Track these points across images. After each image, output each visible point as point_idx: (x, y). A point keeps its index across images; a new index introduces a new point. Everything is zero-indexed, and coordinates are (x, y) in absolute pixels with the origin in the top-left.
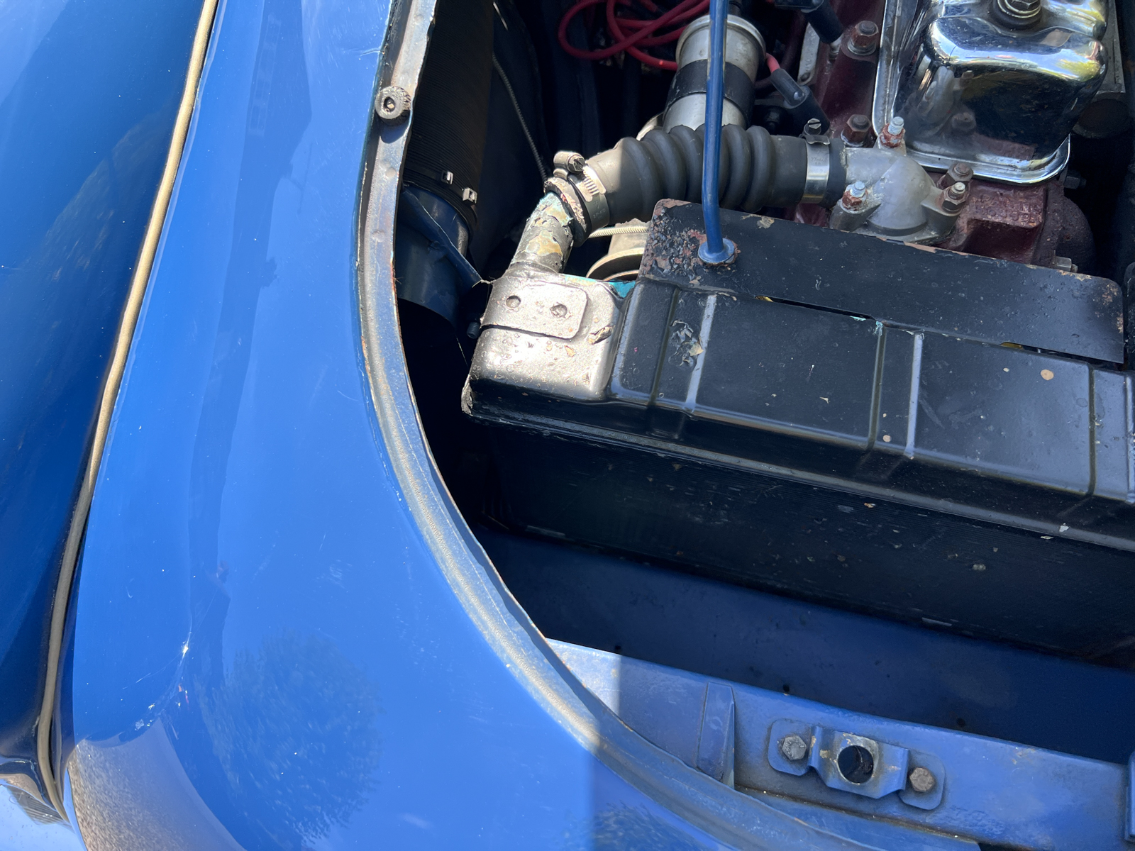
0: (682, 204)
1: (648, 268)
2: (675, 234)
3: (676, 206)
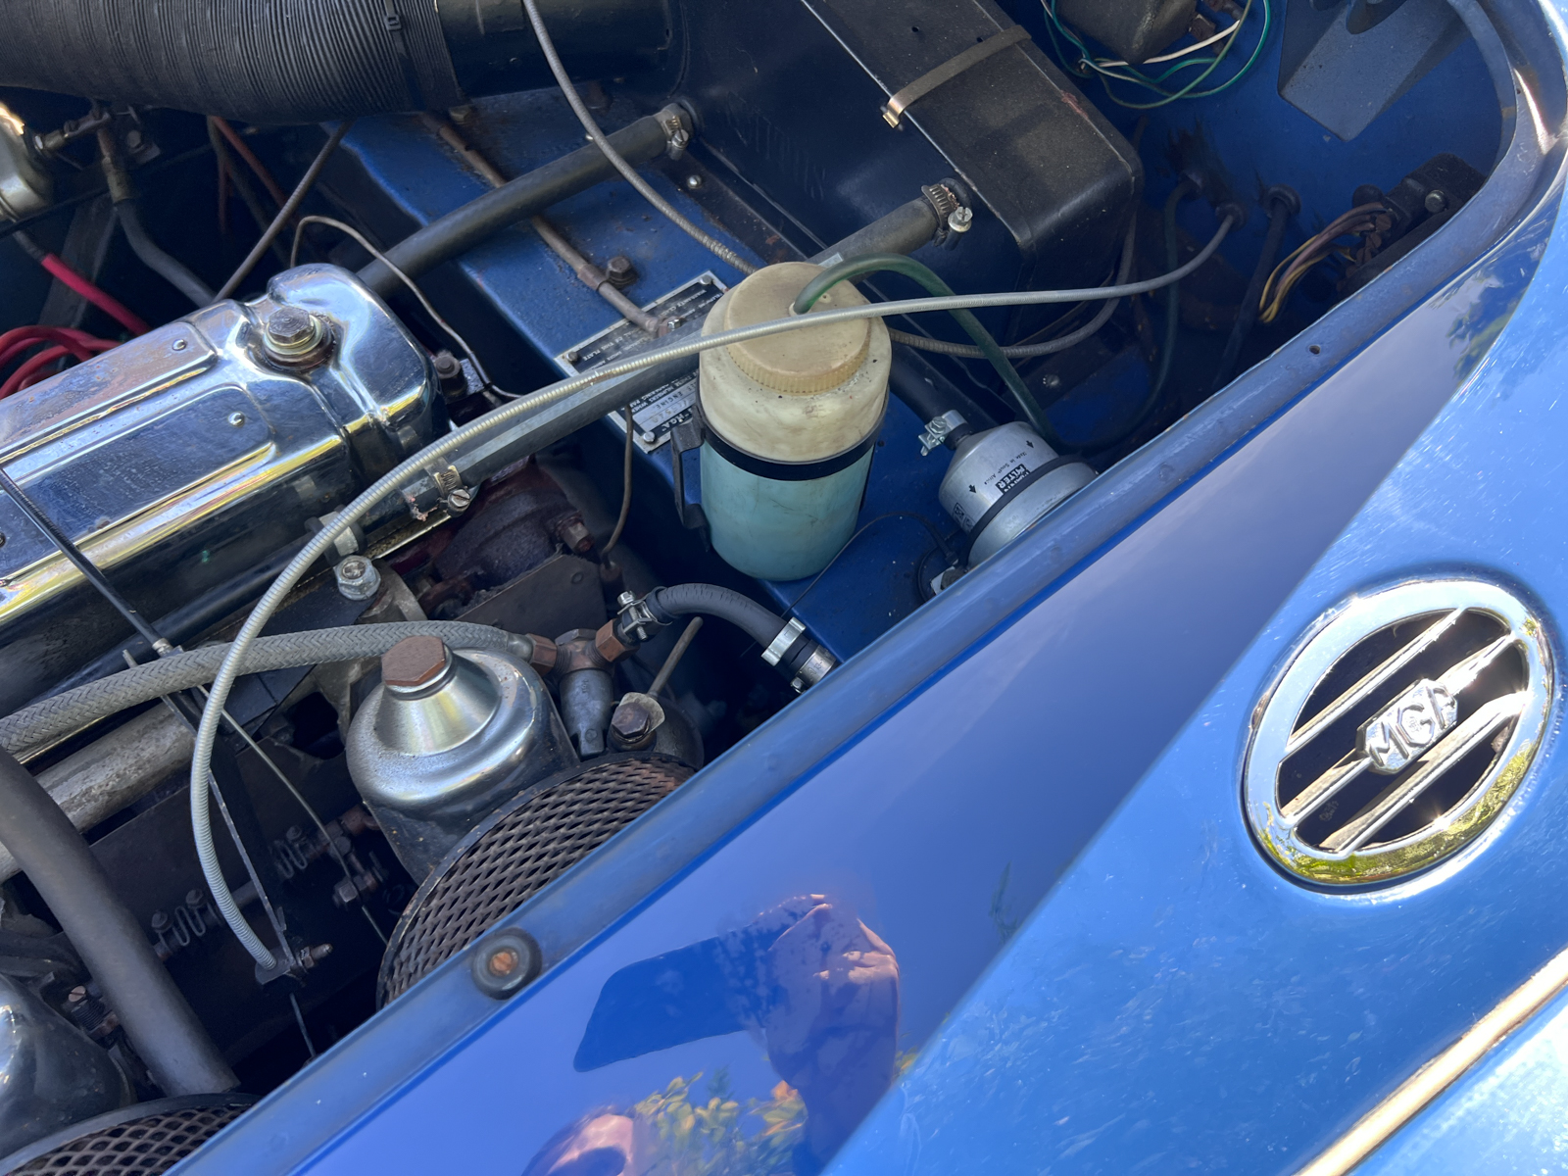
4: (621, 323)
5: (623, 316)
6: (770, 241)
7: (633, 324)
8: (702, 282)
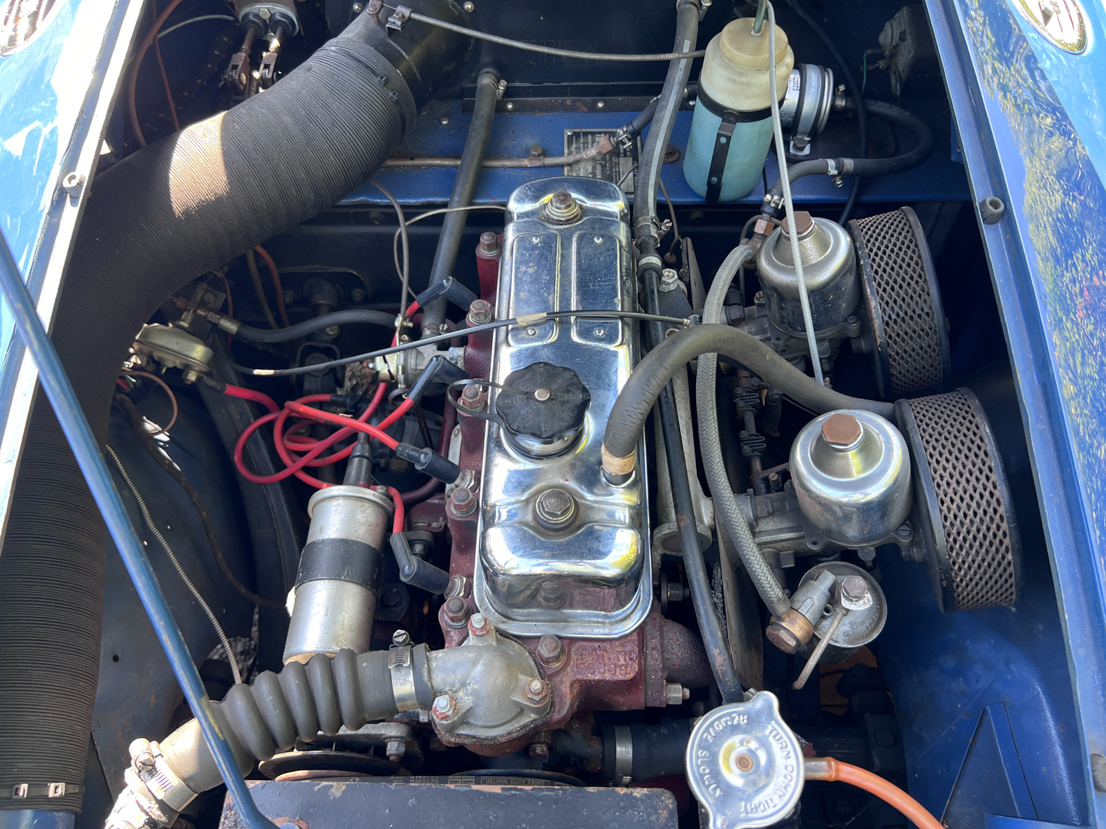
4: (566, 169)
5: (562, 166)
6: (569, 102)
7: (570, 165)
8: (569, 134)
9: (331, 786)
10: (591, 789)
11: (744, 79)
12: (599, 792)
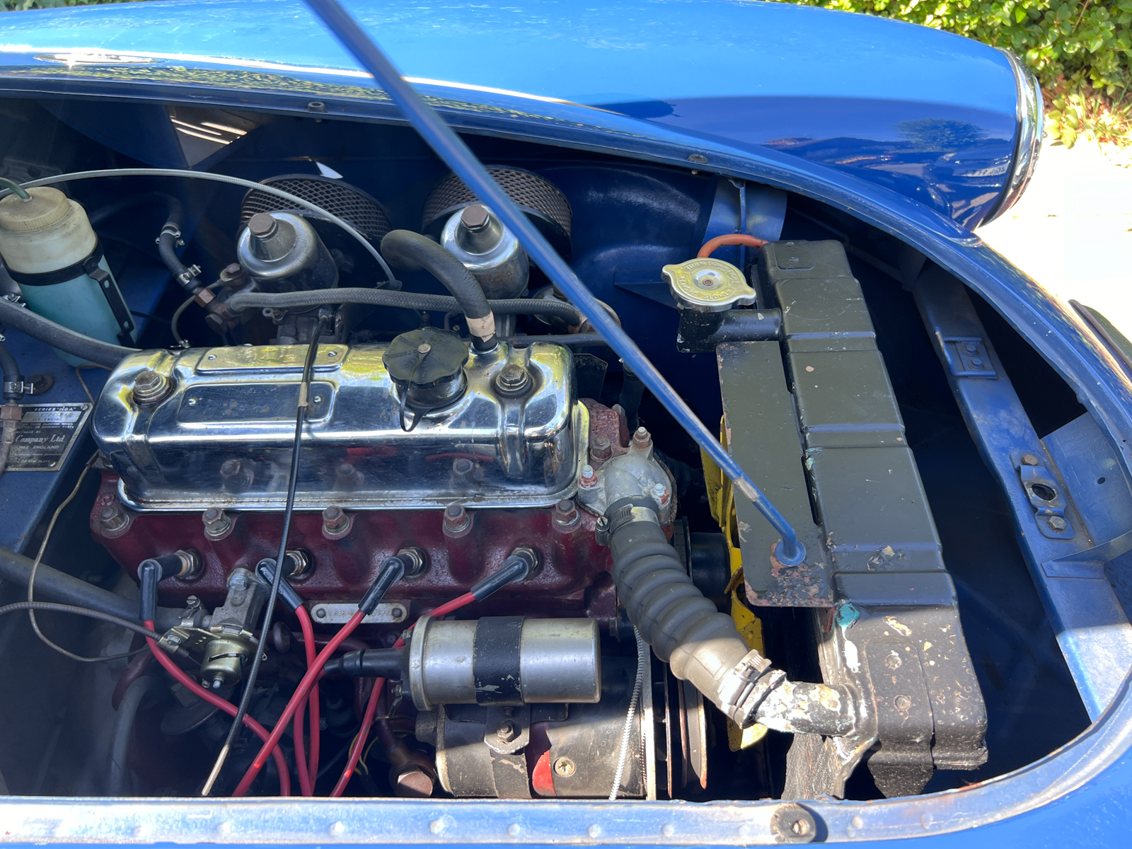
0: (749, 586)
1: (823, 600)
2: (781, 586)
3: (753, 590)
4: (10, 469)
9: (742, 531)
10: (721, 382)
11: (72, 226)
12: (722, 378)
